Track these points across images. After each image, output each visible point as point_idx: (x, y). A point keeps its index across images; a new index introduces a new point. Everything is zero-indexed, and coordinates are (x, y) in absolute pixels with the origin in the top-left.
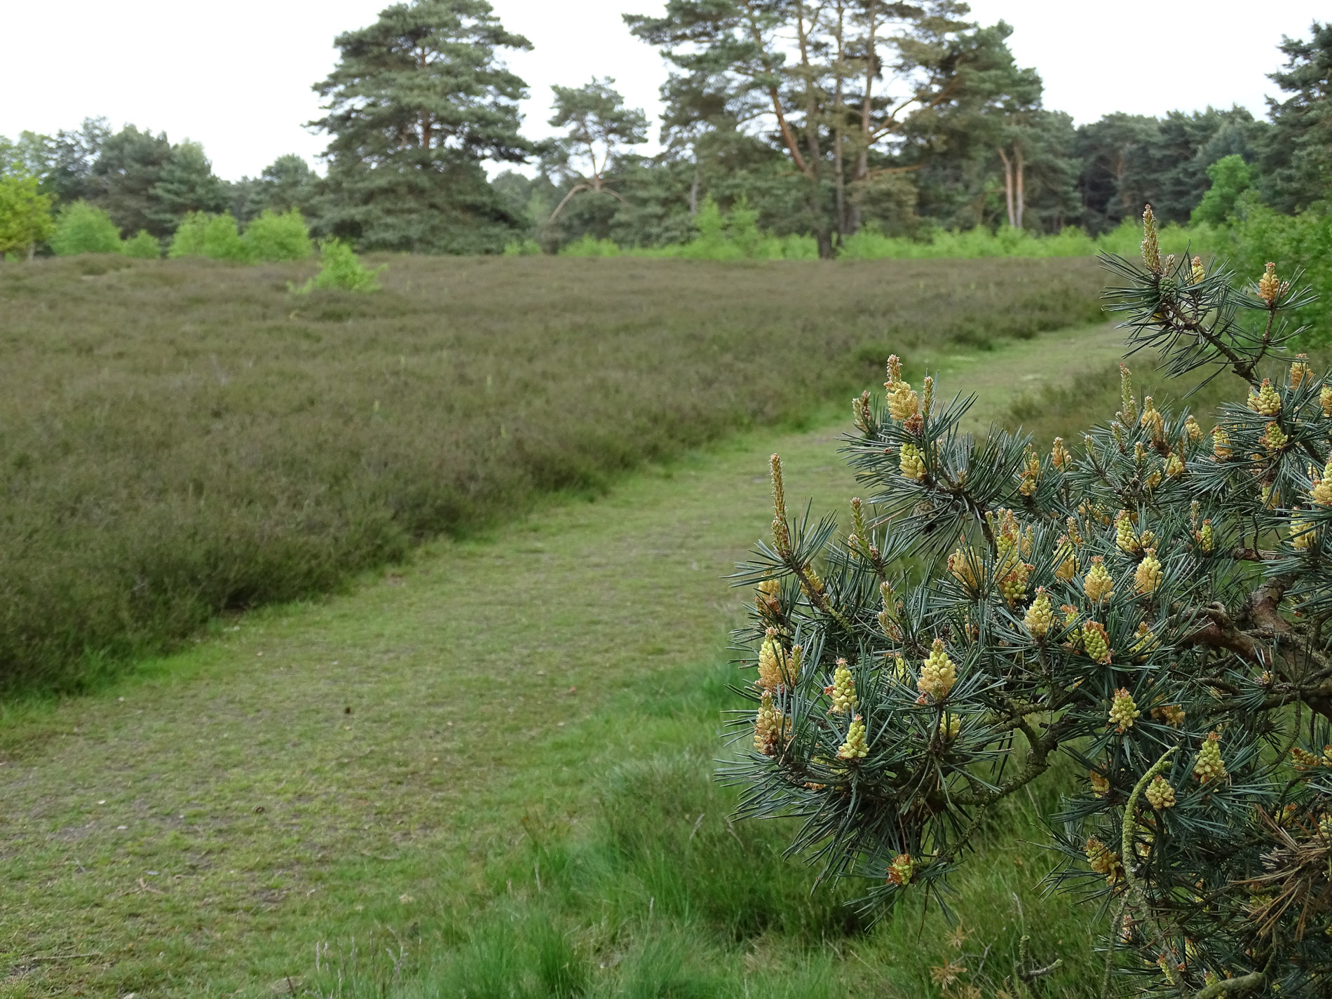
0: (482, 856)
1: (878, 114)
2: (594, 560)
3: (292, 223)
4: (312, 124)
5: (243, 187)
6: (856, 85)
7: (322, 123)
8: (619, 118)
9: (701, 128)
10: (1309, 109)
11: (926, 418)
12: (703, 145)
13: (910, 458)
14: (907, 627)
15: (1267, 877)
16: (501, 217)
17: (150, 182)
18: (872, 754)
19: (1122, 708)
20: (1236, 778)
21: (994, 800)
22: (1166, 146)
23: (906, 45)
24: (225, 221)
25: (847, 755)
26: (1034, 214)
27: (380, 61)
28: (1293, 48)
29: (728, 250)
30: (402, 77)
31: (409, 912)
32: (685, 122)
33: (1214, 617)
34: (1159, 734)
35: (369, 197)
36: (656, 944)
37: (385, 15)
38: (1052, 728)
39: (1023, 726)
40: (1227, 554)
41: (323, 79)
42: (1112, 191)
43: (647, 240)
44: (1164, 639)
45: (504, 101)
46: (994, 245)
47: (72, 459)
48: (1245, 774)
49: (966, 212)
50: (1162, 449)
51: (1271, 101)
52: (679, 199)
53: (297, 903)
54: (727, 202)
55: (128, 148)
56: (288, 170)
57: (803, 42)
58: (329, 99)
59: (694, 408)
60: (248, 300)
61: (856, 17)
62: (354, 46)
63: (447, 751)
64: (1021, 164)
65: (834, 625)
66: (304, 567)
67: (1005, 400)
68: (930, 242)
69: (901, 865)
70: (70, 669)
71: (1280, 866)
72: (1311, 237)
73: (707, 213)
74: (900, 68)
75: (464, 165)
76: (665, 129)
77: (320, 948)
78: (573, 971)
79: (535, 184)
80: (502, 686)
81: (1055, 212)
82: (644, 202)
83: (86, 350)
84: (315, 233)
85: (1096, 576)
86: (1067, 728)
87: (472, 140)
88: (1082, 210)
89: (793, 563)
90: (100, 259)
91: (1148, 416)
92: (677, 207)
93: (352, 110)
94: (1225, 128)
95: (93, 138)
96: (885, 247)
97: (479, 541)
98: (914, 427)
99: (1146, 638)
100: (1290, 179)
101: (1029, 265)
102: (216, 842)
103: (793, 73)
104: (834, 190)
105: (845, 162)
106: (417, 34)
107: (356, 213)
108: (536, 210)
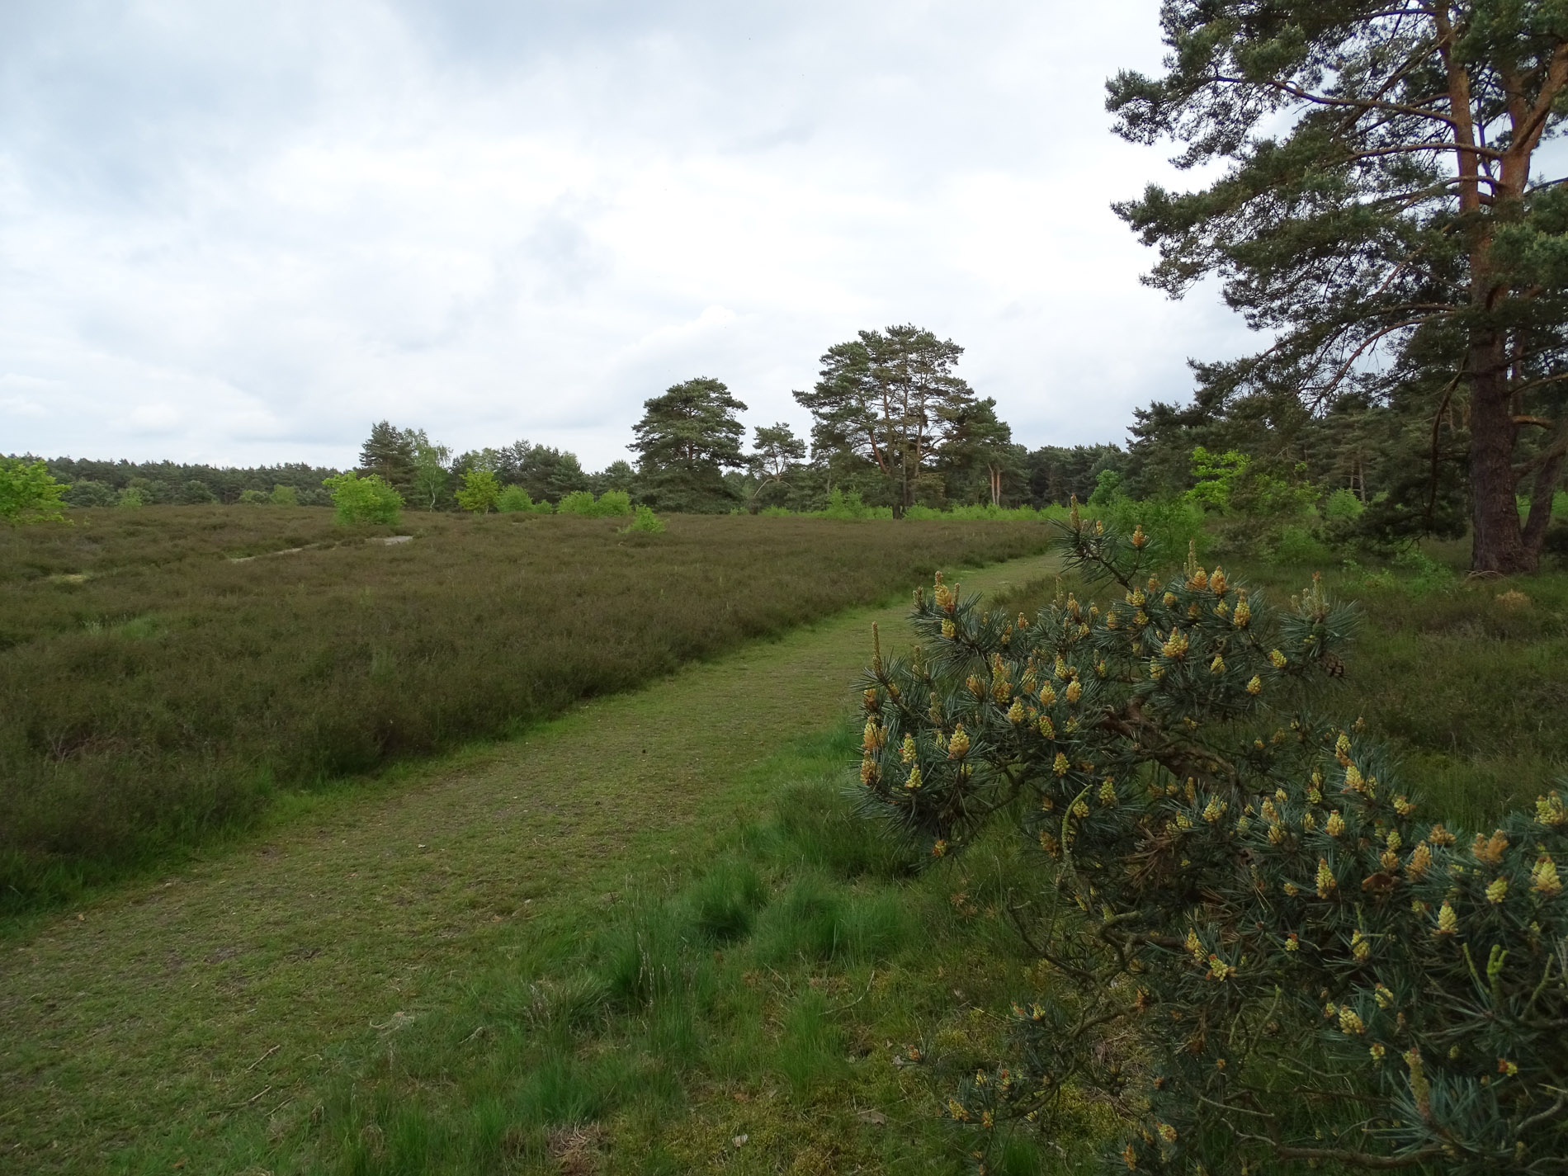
0: (713, 830)
1: (925, 445)
2: (774, 674)
3: (622, 497)
4: (632, 446)
5: (597, 476)
6: (913, 430)
7: (637, 446)
8: (790, 445)
9: (833, 450)
10: (1150, 446)
11: (956, 605)
12: (833, 459)
13: (947, 626)
14: (944, 716)
15: (1138, 855)
16: (728, 495)
17: (549, 475)
18: (924, 785)
19: (1060, 763)
20: (1122, 801)
21: (990, 811)
22: (1075, 464)
23: (939, 410)
24: (589, 495)
25: (910, 786)
26: (1006, 497)
27: (669, 415)
28: (1141, 415)
29: (846, 514)
30: (679, 424)
31: (675, 859)
32: (825, 447)
33: (1109, 713)
34: (1080, 778)
35: (661, 484)
36: (805, 879)
37: (671, 391)
38: (1022, 773)
39: (1006, 771)
40: (1114, 679)
41: (638, 423)
42: (1047, 487)
43: (804, 508)
44: (1083, 726)
45: (731, 435)
46: (985, 513)
47: (504, 617)
48: (1127, 799)
49: (971, 496)
50: (1078, 621)
51: (1129, 442)
52: (821, 487)
53: (616, 853)
54: (845, 489)
55: (538, 457)
56: (619, 469)
57: (886, 407)
58: (640, 435)
59: (827, 595)
60: (597, 536)
61: (914, 395)
62: (654, 406)
63: (696, 774)
64: (999, 471)
65: (905, 714)
66: (623, 676)
67: (990, 594)
68: (951, 511)
69: (940, 846)
70: (501, 727)
71: (1145, 849)
72: (1151, 511)
73: (835, 495)
74: (936, 421)
75: (710, 468)
76: (814, 451)
77: (628, 878)
78: (761, 892)
79: (747, 477)
80: (725, 740)
81: (1017, 497)
82: (802, 488)
83: (513, 560)
84: (633, 502)
85: (1046, 691)
86: (1028, 774)
87: (714, 455)
88: (1031, 496)
89: (883, 680)
90: (521, 514)
91: (1071, 603)
92: (819, 491)
93: (653, 439)
94: (1105, 455)
95: (520, 452)
96: (928, 513)
97: (713, 663)
98: (949, 610)
99: (1072, 725)
100: (1139, 482)
101: (1002, 524)
102: (575, 820)
103: (881, 423)
104: (901, 484)
105: (908, 469)
106: (687, 401)
107: (654, 492)
108: (747, 492)
